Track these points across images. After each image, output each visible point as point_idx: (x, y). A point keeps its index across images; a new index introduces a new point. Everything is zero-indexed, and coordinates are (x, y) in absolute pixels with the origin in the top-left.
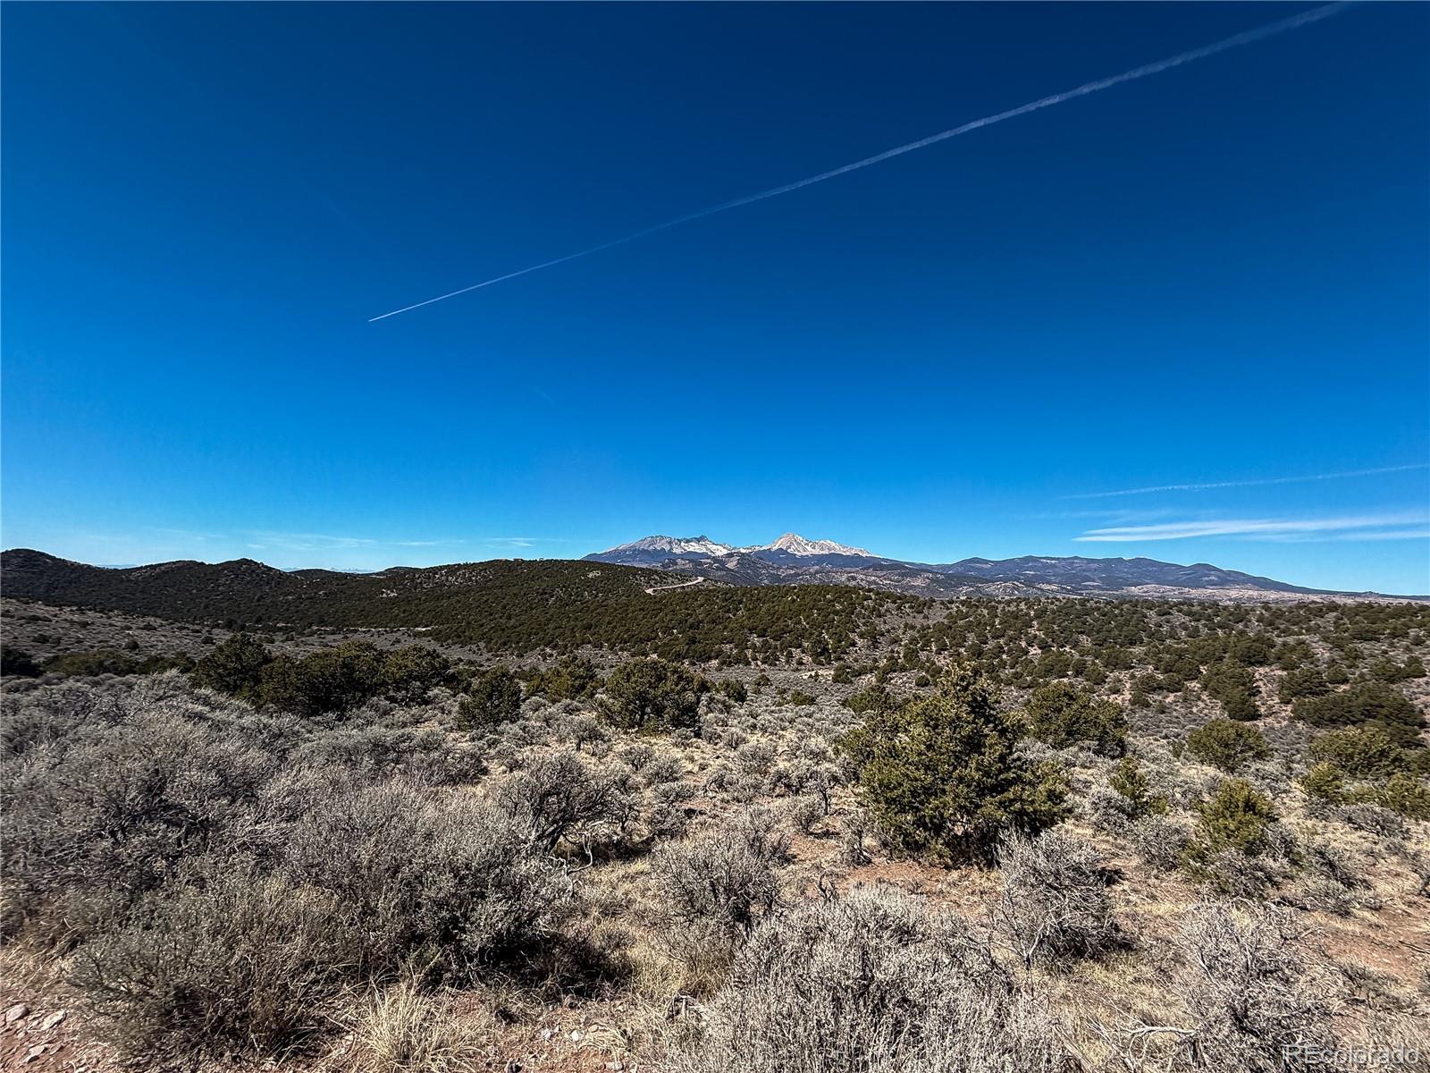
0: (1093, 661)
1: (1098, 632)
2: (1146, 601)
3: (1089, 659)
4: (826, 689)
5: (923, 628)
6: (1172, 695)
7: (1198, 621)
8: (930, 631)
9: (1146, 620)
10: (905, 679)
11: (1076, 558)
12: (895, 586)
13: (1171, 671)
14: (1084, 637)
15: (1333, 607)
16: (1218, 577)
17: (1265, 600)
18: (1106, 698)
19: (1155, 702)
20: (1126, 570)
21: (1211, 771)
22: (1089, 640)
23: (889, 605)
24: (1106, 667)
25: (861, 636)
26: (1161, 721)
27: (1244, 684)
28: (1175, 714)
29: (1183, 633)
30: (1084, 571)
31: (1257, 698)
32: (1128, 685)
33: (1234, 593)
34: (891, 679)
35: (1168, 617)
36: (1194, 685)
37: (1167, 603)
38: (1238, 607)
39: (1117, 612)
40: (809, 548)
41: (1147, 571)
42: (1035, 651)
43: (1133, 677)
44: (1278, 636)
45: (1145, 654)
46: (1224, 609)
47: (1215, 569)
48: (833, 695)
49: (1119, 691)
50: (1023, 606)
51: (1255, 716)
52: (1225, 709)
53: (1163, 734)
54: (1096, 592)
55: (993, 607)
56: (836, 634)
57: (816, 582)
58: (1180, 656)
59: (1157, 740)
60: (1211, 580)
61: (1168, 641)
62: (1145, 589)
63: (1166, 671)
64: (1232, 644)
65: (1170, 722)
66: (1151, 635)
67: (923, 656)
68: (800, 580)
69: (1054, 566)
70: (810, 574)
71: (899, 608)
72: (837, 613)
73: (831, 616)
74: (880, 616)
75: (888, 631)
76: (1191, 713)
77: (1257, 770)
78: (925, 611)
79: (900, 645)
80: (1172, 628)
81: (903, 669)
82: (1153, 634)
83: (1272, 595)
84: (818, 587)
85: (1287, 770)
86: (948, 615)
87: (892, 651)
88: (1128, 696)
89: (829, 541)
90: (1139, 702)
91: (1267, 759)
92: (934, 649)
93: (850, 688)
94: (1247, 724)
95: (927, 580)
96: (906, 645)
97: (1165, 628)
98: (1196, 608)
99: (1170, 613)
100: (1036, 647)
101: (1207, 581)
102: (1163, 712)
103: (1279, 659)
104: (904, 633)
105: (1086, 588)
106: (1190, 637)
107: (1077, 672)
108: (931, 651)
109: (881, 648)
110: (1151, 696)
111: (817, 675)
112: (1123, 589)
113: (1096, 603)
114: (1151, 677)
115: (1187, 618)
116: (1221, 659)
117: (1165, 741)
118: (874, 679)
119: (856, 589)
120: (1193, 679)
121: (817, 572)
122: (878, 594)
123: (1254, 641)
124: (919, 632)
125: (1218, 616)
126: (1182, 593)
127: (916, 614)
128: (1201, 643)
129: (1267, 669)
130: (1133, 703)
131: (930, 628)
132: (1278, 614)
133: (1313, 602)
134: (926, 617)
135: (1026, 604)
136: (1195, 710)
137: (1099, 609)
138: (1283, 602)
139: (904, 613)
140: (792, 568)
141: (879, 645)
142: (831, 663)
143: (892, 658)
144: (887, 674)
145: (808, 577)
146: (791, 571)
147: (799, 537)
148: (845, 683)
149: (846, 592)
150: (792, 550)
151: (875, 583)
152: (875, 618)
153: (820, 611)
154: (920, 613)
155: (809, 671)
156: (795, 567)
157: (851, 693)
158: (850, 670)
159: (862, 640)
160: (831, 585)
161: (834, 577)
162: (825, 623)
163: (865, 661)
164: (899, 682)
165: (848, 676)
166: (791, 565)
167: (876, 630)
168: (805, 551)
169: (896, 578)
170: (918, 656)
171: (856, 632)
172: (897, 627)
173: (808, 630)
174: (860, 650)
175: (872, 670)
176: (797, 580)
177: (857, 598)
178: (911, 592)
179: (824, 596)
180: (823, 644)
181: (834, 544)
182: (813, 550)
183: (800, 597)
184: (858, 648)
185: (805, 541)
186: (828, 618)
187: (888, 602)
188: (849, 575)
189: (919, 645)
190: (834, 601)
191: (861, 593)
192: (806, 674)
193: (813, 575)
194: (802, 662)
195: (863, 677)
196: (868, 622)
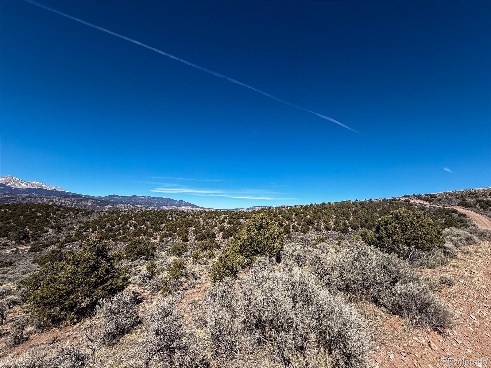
1: (153, 220)
2: (167, 210)
3: (149, 229)
5: (87, 222)
6: (170, 238)
7: (179, 216)
8: (90, 223)
9: (166, 216)
10: (74, 245)
11: (149, 197)
13: (170, 231)
14: (149, 222)
15: (205, 212)
16: (184, 204)
18: (152, 241)
20: (163, 201)
21: (175, 258)
24: (153, 231)
25: (52, 228)
26: (166, 246)
27: (186, 233)
28: (170, 243)
29: (175, 220)
30: (151, 201)
31: (188, 236)
32: (159, 236)
33: (187, 208)
34: (66, 246)
36: (175, 234)
37: (172, 211)
38: (187, 212)
39: (159, 214)
40: (23, 185)
41: (169, 202)
42: (132, 228)
43: (161, 233)
44: (194, 219)
45: (165, 226)
47: (184, 202)
51: (188, 241)
52: (181, 240)
54: (154, 208)
55: (119, 213)
59: (164, 252)
61: (171, 222)
62: (167, 207)
64: (185, 222)
65: (168, 246)
66: (167, 221)
67: (85, 234)
68: (13, 201)
69: (142, 199)
70: (22, 198)
71: (76, 214)
72: (38, 217)
74: (64, 218)
75: (68, 225)
76: (174, 242)
77: (185, 255)
78: (89, 215)
79: (74, 230)
81: (74, 240)
83: (194, 209)
84: (27, 204)
85: (191, 253)
86: (99, 217)
87: (69, 233)
89: (38, 183)
90: (161, 241)
91: (188, 251)
92: (91, 230)
93: (40, 253)
94: (186, 243)
95: (92, 203)
96: (77, 230)
97: (171, 218)
98: (179, 212)
99: (172, 214)
101: (182, 205)
102: (167, 243)
103: (194, 225)
104: (76, 225)
105: (151, 206)
107: (145, 233)
108: (89, 232)
109: (63, 233)
110: (164, 239)
111: (17, 250)
112: (161, 207)
113: (153, 211)
114: (165, 233)
115: (176, 215)
116: (182, 226)
117: (166, 251)
118: (56, 247)
119: (52, 206)
120: (175, 232)
121: (27, 197)
122: (65, 208)
123: (190, 221)
124: (84, 224)
125: (183, 214)
126: (176, 208)
127: (84, 217)
128: (178, 222)
129: (191, 228)
130: (159, 241)
131: (90, 222)
132: (195, 214)
133: (202, 210)
134: (89, 218)
135: (131, 212)
136: (175, 241)
137: (154, 213)
138: (197, 210)
139: (78, 217)
140: (8, 194)
141: (62, 231)
142: (29, 243)
143: (68, 236)
144: (65, 244)
145: (20, 199)
146: (7, 196)
147: (17, 178)
148: (37, 251)
149: (46, 207)
150: (10, 184)
151: (64, 203)
152: (61, 219)
153: (26, 217)
154: (87, 216)
155: (12, 248)
156: (10, 194)
157: (40, 256)
158: (41, 245)
159: (52, 230)
160: (36, 204)
161: (38, 200)
162: (28, 223)
163: (52, 239)
164: (70, 247)
165: (40, 248)
166: (7, 193)
167: (61, 224)
168: (20, 186)
169: (76, 201)
170: (83, 234)
171: (49, 226)
172: (73, 222)
173: (14, 227)
174: (50, 234)
175: (56, 243)
176: (11, 201)
177: (52, 210)
178: (83, 207)
179: (30, 209)
180: (25, 233)
181: (41, 184)
182: (26, 186)
183: (12, 210)
184: (48, 234)
185: (21, 181)
186: (31, 220)
187: (70, 212)
188: (49, 199)
189: (84, 230)
190: (36, 211)
191: (55, 208)
192: (9, 250)
193: (24, 198)
194: (7, 244)
195: (49, 247)
196: (57, 221)
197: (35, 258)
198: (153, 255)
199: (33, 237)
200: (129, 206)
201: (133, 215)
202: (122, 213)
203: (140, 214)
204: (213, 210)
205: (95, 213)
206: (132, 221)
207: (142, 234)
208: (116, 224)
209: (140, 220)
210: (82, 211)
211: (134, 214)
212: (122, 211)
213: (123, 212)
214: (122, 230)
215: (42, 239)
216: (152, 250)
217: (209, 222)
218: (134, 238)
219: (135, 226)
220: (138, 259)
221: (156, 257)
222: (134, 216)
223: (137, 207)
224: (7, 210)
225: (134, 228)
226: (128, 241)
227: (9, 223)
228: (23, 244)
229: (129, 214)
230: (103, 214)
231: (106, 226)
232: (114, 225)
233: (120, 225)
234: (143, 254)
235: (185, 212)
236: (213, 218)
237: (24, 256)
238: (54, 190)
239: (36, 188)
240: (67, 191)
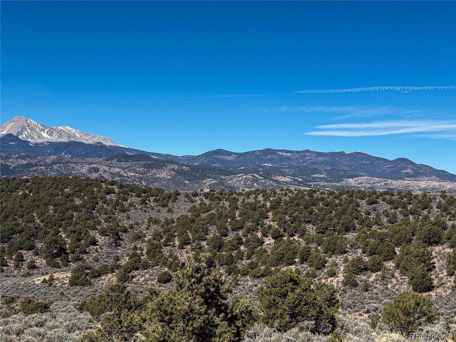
0: (316, 248)
1: (322, 220)
2: (360, 191)
3: (313, 246)
4: (62, 294)
5: (168, 222)
6: (374, 275)
7: (396, 208)
8: (174, 225)
9: (359, 209)
10: (147, 276)
11: (307, 151)
12: (140, 178)
13: (374, 254)
14: (311, 226)
16: (413, 170)
17: (443, 190)
18: (324, 281)
19: (361, 281)
20: (346, 163)
21: (396, 336)
22: (314, 228)
23: (134, 199)
24: (326, 253)
25: (103, 233)
26: (365, 298)
27: (424, 262)
28: (375, 291)
29: (385, 220)
30: (313, 163)
31: (433, 273)
32: (342, 268)
33: (422, 184)
34: (133, 277)
35: (375, 205)
36: (390, 265)
37: (375, 193)
38: (424, 196)
39: (337, 201)
40: (45, 135)
41: (362, 164)
42: (269, 241)
43: (346, 260)
44: (450, 220)
45: (357, 240)
46: (415, 198)
47: (411, 163)
48: (69, 300)
49: (335, 274)
50: (260, 198)
51: (430, 288)
52: (410, 283)
53: (366, 310)
54: (322, 183)
55: (234, 199)
56: (75, 232)
57: (53, 174)
58: (382, 240)
59: (361, 315)
60: (407, 173)
61: (374, 227)
62: (360, 181)
63: (372, 254)
64: (419, 228)
65: (371, 298)
66: (362, 223)
67: (166, 251)
68: (34, 171)
69: (288, 158)
70: (47, 165)
71: (144, 202)
72: (76, 208)
73: (70, 212)
74: (123, 210)
75: (132, 227)
76: (387, 289)
77: (427, 332)
78: (170, 204)
79: (144, 241)
80: (378, 215)
81: (146, 266)
82: (363, 221)
83: (448, 186)
84: (55, 179)
85: (446, 329)
86: (192, 208)
87: (135, 248)
88: (341, 277)
89: (69, 128)
90: (350, 283)
91: (435, 322)
92: (177, 243)
93: (88, 291)
94: (424, 295)
95: (173, 173)
96: (149, 241)
97: (373, 216)
98: (396, 197)
99: (376, 202)
100: (270, 237)
101: (404, 173)
102: (367, 290)
103: (449, 239)
104: (147, 229)
105: (314, 179)
106: (390, 223)
107: (303, 258)
108: (174, 246)
109: (123, 246)
110: (358, 276)
111: (52, 279)
112: (343, 180)
113: (321, 194)
114: (360, 260)
115: (389, 206)
116: (410, 241)
117: (366, 315)
118: (115, 279)
119: (98, 182)
120: (390, 259)
121: (54, 163)
122: (121, 187)
123: (434, 225)
124: (163, 226)
125: (410, 204)
126: (386, 184)
127: (160, 208)
128: (398, 228)
129: (441, 248)
130: (345, 284)
131: (173, 222)
132: (451, 202)
134: (170, 211)
135: (263, 196)
136: (389, 286)
137: (323, 199)
139: (148, 207)
140: (24, 158)
141: (121, 242)
142: (68, 265)
143: (134, 255)
144: (129, 272)
145: (43, 168)
146: (23, 161)
147: (33, 122)
148: (83, 285)
149: (87, 185)
150: (24, 136)
151: (119, 175)
152: (118, 213)
153: (57, 207)
154: (165, 206)
155: (43, 275)
156: (27, 156)
157: (89, 296)
158: (89, 271)
159: (103, 238)
160: (71, 177)
161: (73, 168)
162: (62, 220)
163: (106, 260)
164: (141, 280)
165: (87, 277)
166: (23, 154)
167: (118, 226)
168: (40, 138)
169: (141, 170)
170: (162, 252)
171: (97, 229)
172: (141, 222)
173: (42, 229)
174: (101, 249)
175: (113, 269)
176: (30, 171)
177: (99, 191)
178: (156, 185)
179: (62, 190)
180: (60, 244)
181: (74, 131)
182: (49, 137)
183: (34, 192)
184: (98, 247)
185: (40, 126)
186: (66, 215)
187: (132, 196)
188: (91, 166)
189: (162, 240)
190: (73, 195)
191: (104, 186)
192: (39, 278)
193: (49, 166)
194: (35, 265)
195: (103, 278)
196: (110, 218)
197: (82, 299)
198: (333, 321)
199: (73, 253)
200: (256, 180)
201: (268, 204)
202: (241, 199)
203: (286, 203)
205: (182, 198)
206: (267, 222)
207: (297, 260)
208: (229, 228)
209: (288, 218)
210: (156, 192)
211: (271, 202)
212: (240, 194)
213: (243, 197)
214: (247, 244)
215: (88, 258)
216: (329, 307)
218: (276, 269)
219: (277, 237)
220: (294, 327)
221: (342, 328)
222: (273, 208)
223: (278, 182)
224: (27, 191)
225: (273, 241)
226: (262, 276)
227: (32, 220)
228: (59, 267)
229: (259, 202)
230: (199, 202)
231: (207, 234)
232: (225, 231)
233: (241, 233)
234: (305, 316)
235: (416, 197)
237: (64, 294)
238: (98, 143)
239: (66, 141)
240: (121, 146)
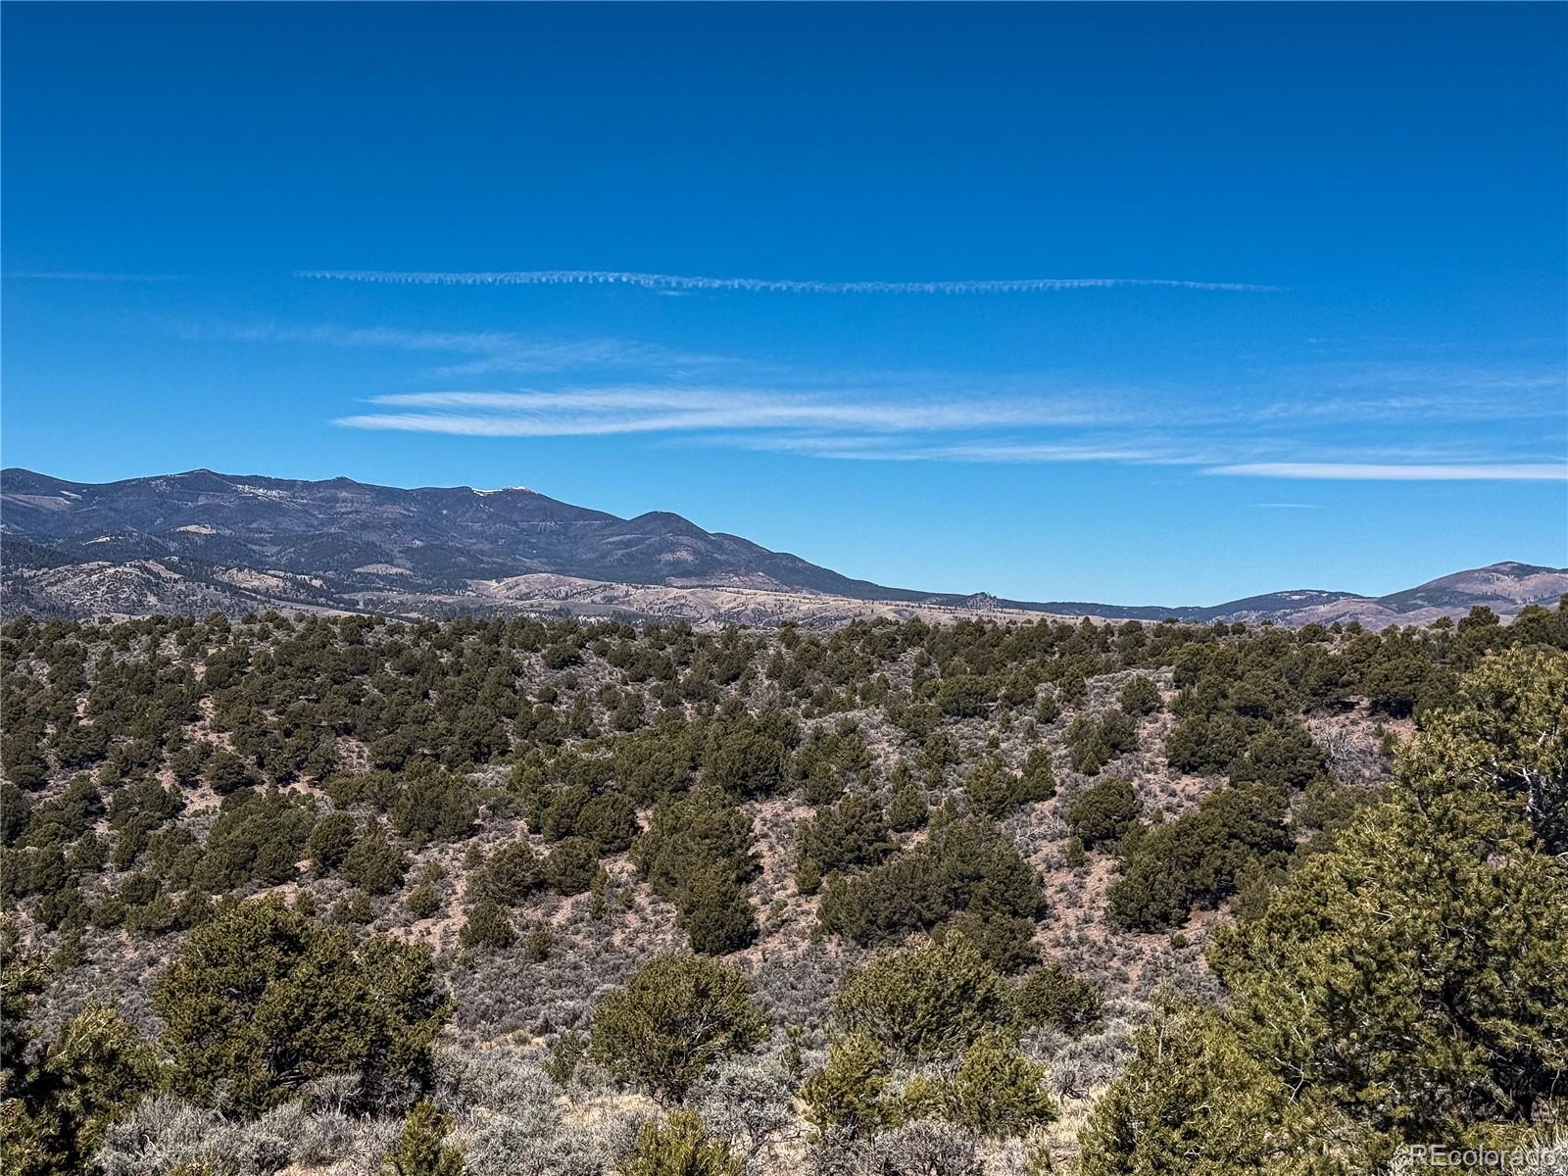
0: (372, 821)
1: (393, 725)
2: (523, 623)
3: (360, 813)
6: (567, 904)
7: (642, 680)
9: (519, 683)
11: (342, 483)
13: (569, 832)
14: (353, 743)
15: (917, 633)
16: (695, 552)
17: (788, 617)
18: (397, 932)
19: (526, 928)
20: (477, 526)
21: (633, 1102)
22: (367, 751)
24: (406, 834)
26: (537, 983)
27: (729, 853)
28: (571, 956)
29: (606, 718)
30: (365, 526)
31: (754, 887)
32: (461, 887)
33: (726, 599)
35: (572, 670)
36: (621, 867)
37: (572, 628)
38: (731, 637)
39: (446, 658)
41: (531, 532)
42: (202, 801)
43: (475, 858)
44: (808, 715)
45: (511, 787)
46: (701, 645)
47: (691, 529)
49: (435, 907)
50: (170, 647)
51: (745, 938)
52: (683, 926)
53: (540, 1021)
54: (394, 596)
55: (71, 652)
58: (595, 788)
59: (523, 1041)
60: (678, 562)
61: (569, 742)
62: (523, 588)
63: (561, 833)
64: (711, 743)
65: (557, 983)
66: (529, 730)
69: (274, 508)
76: (609, 948)
77: (731, 1081)
80: (582, 704)
82: (534, 725)
83: (803, 604)
85: (791, 1068)
88: (457, 918)
90: (489, 935)
91: (758, 1047)
94: (729, 960)
98: (640, 643)
99: (577, 661)
100: (206, 788)
101: (668, 563)
102: (544, 956)
103: (805, 776)
105: (367, 582)
106: (620, 727)
107: (325, 858)
110: (516, 911)
112: (466, 586)
113: (392, 631)
114: (521, 854)
115: (619, 673)
116: (684, 786)
117: (541, 1040)
120: (620, 850)
123: (758, 731)
125: (686, 664)
126: (610, 600)
128: (645, 745)
129: (778, 806)
130: (470, 938)
132: (812, 656)
133: (882, 622)
135: (181, 642)
136: (617, 939)
137: (396, 651)
138: (825, 621)
198: (423, 1071)
200: (153, 584)
201: (200, 670)
202: (96, 651)
203: (266, 665)
204: (1002, 618)
206: (196, 733)
207: (303, 865)
208: (51, 759)
209: (271, 717)
211: (210, 663)
212: (94, 635)
213: (103, 646)
214: (115, 816)
216: (410, 1020)
217: (963, 745)
218: (228, 901)
219: (233, 785)
220: (285, 1099)
221: (454, 1089)
222: (215, 683)
223: (235, 590)
225: (216, 801)
226: (178, 926)
229: (167, 662)
232: (36, 768)
233: (95, 774)
234: (325, 1059)
235: (705, 640)
236: (1011, 701)
